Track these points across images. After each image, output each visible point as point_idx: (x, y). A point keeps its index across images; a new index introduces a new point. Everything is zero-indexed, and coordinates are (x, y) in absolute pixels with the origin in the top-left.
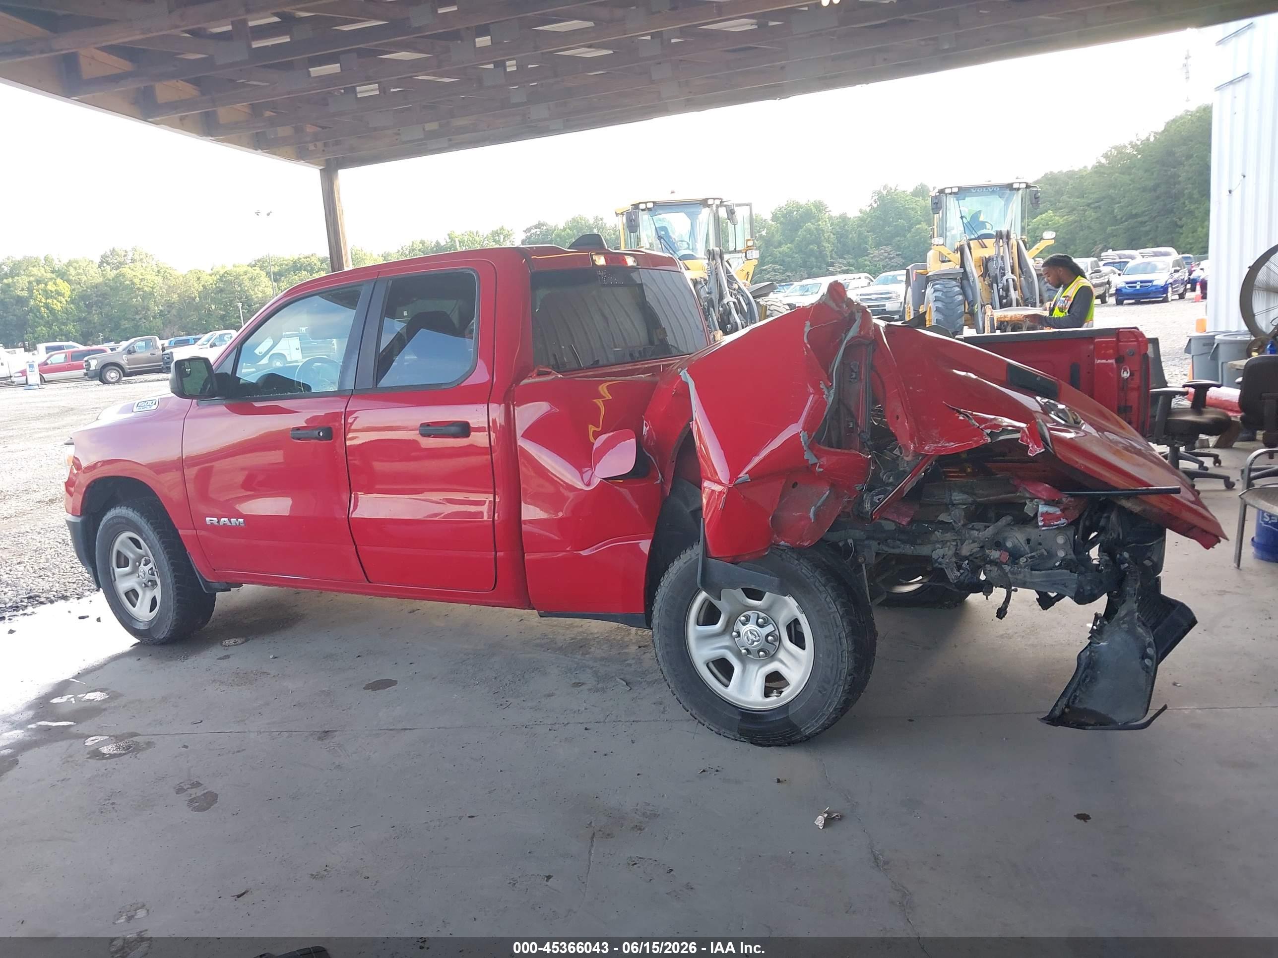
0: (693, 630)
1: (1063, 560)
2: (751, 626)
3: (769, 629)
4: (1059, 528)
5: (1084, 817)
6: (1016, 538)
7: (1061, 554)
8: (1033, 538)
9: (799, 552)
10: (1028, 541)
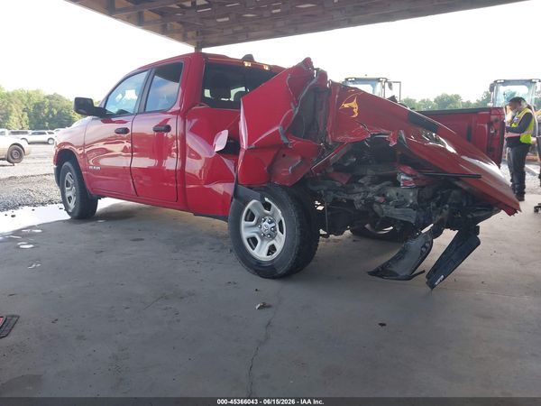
0: (243, 223)
1: (411, 204)
2: (266, 223)
3: (273, 225)
4: (411, 188)
5: (382, 325)
6: (392, 192)
7: (411, 201)
8: (400, 193)
9: (284, 187)
10: (397, 194)
